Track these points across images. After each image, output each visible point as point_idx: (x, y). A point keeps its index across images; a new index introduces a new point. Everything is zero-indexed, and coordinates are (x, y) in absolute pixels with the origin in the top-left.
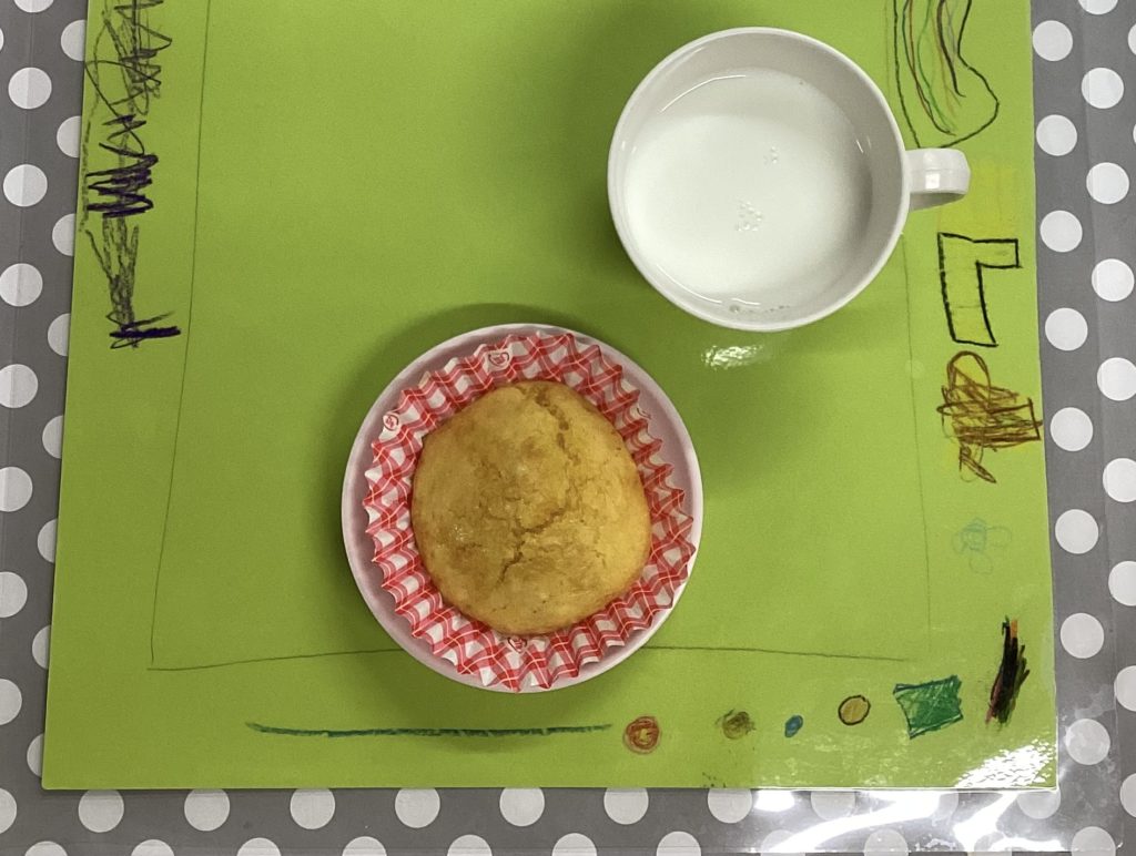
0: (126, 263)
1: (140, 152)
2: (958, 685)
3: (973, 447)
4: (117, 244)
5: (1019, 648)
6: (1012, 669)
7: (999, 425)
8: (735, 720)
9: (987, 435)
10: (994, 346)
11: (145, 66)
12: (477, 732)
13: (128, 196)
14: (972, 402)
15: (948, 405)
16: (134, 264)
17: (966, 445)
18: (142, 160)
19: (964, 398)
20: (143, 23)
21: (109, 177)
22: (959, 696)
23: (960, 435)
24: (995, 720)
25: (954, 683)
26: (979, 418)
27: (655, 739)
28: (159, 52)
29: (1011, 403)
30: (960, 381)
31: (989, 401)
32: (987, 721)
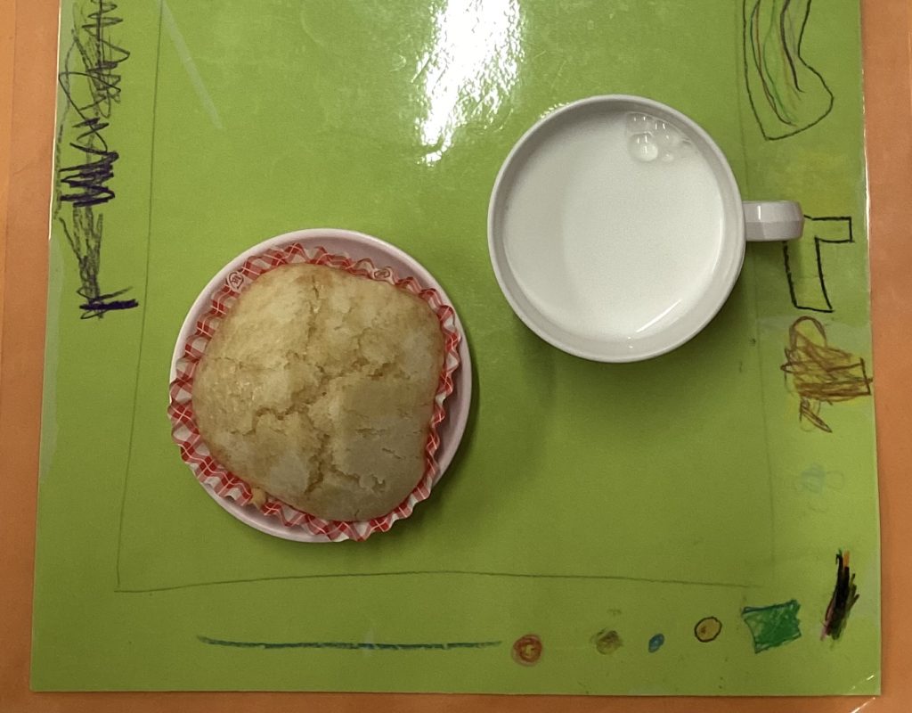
0: (93, 247)
1: (104, 149)
2: (797, 608)
3: (812, 401)
4: (85, 230)
5: (851, 576)
6: (844, 593)
7: (835, 382)
8: (607, 637)
9: (824, 390)
10: (830, 312)
11: (109, 75)
12: (389, 646)
13: (94, 188)
14: (810, 362)
15: (790, 364)
16: (99, 246)
17: (805, 399)
18: (105, 157)
19: (804, 357)
20: (106, 39)
21: (77, 172)
22: (799, 616)
23: (800, 390)
24: (828, 637)
26: (817, 376)
27: (539, 654)
28: (120, 64)
29: (845, 363)
30: (800, 343)
31: (826, 360)
32: (823, 638)
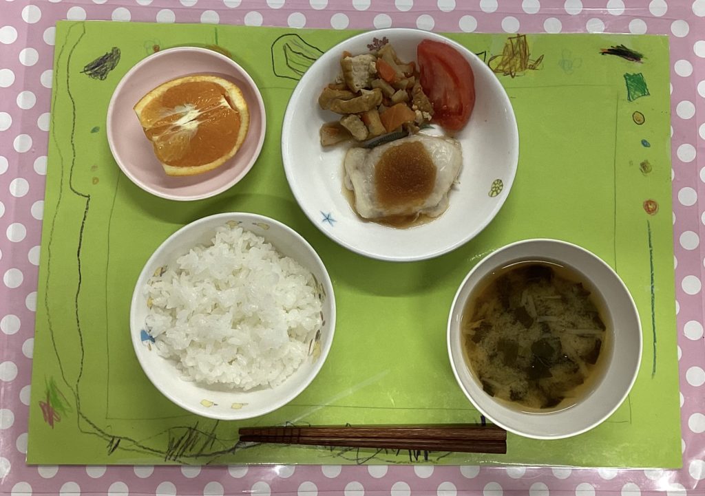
2: (627, 75)
3: (529, 64)
6: (621, 52)
7: (519, 52)
8: (645, 169)
9: (524, 57)
10: (485, 52)
12: (652, 278)
14: (510, 64)
15: (511, 74)
17: (528, 67)
19: (507, 67)
21: (412, 452)
22: (632, 74)
23: (524, 69)
24: (642, 60)
25: (627, 76)
26: (517, 60)
27: (653, 202)
29: (510, 47)
30: (501, 68)
31: (509, 56)
32: (642, 63)
